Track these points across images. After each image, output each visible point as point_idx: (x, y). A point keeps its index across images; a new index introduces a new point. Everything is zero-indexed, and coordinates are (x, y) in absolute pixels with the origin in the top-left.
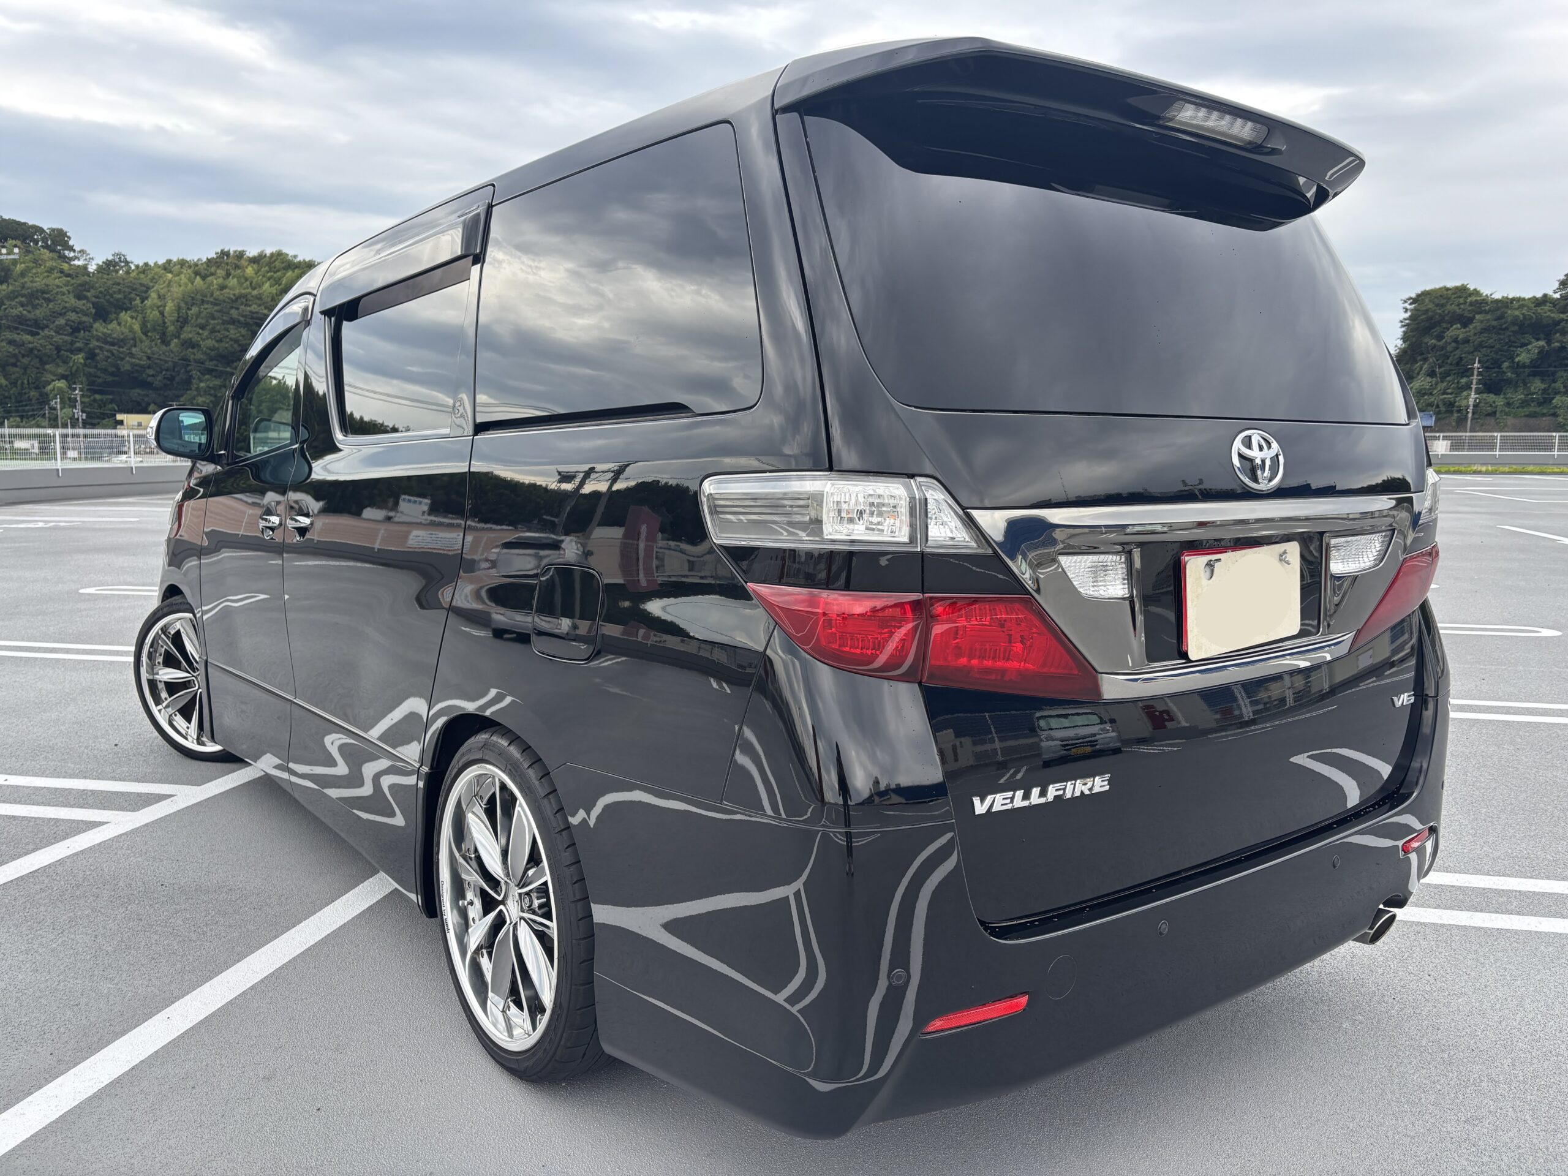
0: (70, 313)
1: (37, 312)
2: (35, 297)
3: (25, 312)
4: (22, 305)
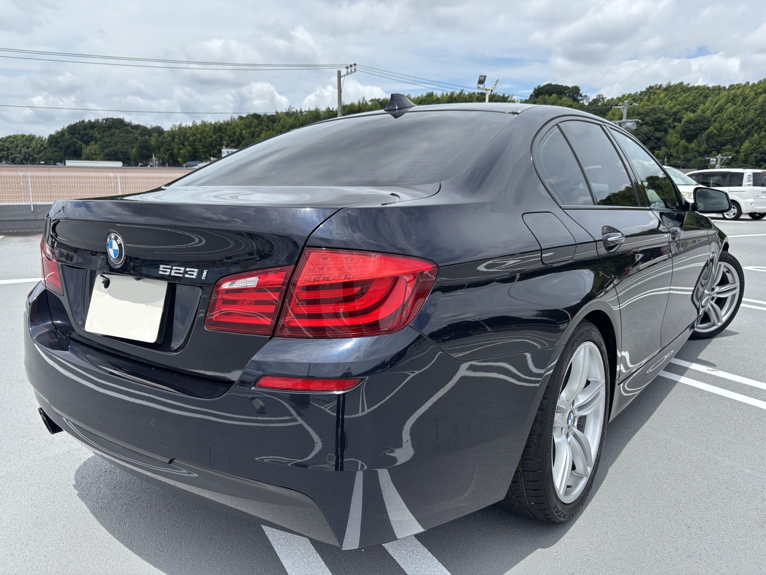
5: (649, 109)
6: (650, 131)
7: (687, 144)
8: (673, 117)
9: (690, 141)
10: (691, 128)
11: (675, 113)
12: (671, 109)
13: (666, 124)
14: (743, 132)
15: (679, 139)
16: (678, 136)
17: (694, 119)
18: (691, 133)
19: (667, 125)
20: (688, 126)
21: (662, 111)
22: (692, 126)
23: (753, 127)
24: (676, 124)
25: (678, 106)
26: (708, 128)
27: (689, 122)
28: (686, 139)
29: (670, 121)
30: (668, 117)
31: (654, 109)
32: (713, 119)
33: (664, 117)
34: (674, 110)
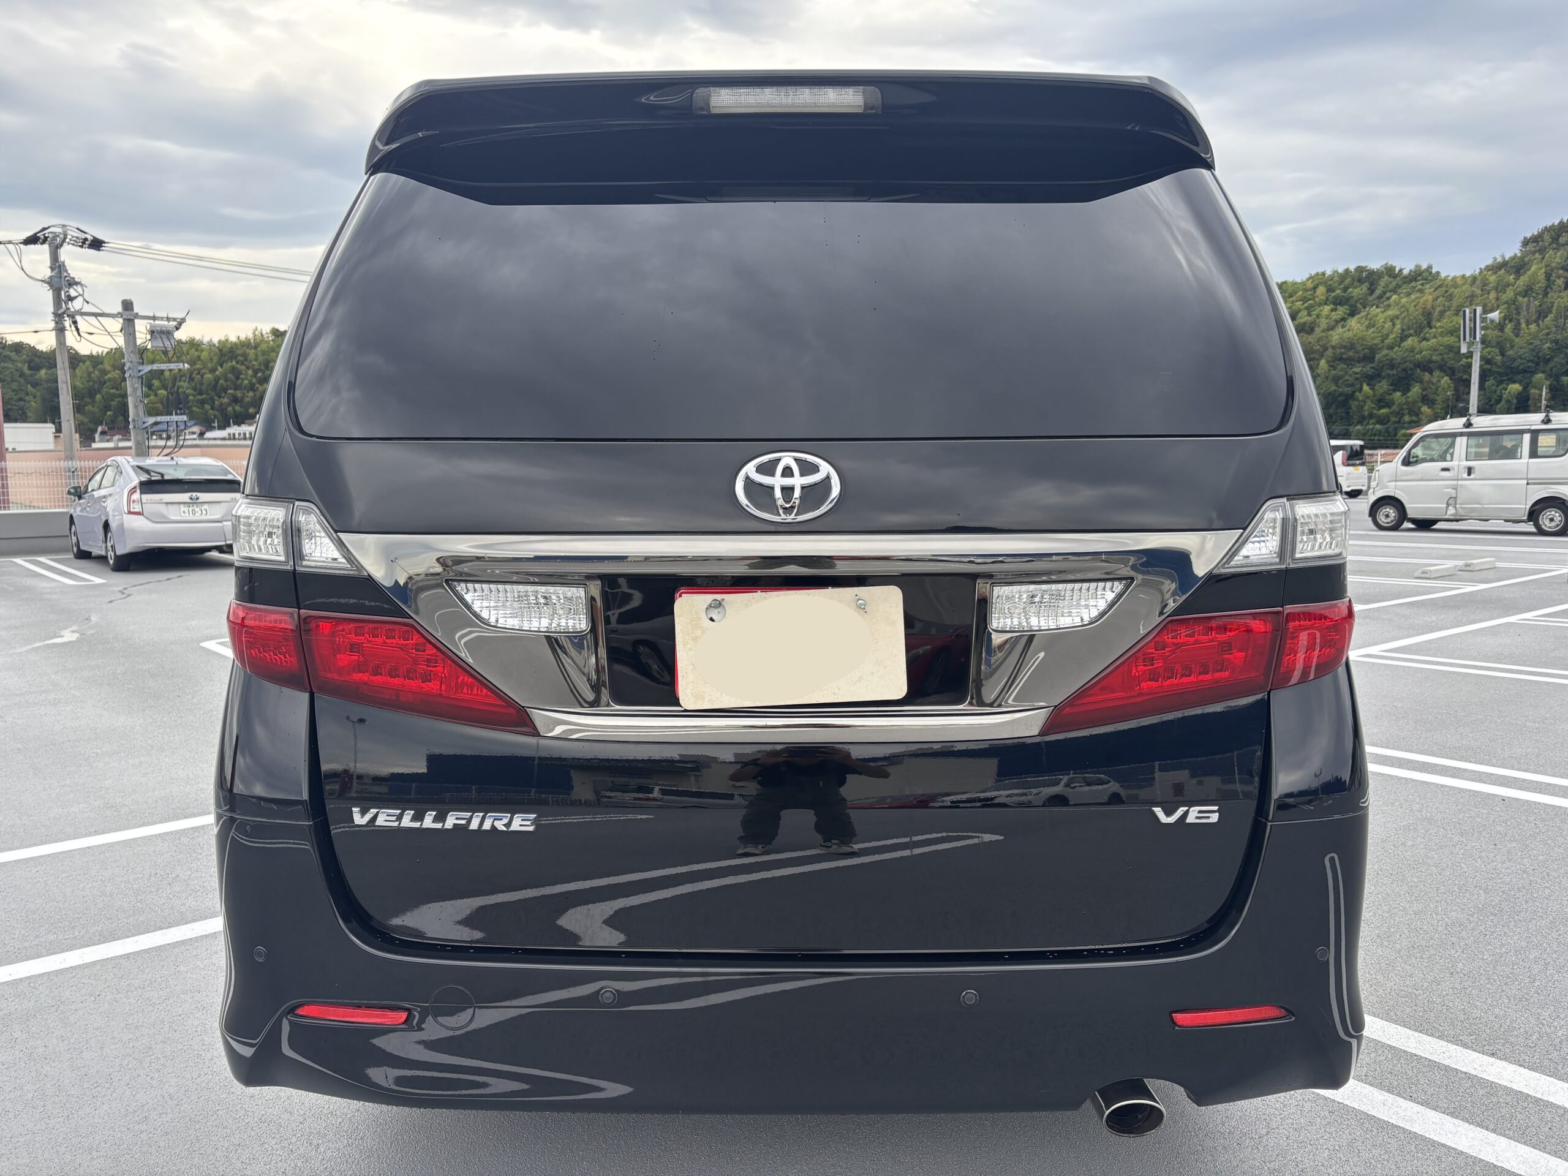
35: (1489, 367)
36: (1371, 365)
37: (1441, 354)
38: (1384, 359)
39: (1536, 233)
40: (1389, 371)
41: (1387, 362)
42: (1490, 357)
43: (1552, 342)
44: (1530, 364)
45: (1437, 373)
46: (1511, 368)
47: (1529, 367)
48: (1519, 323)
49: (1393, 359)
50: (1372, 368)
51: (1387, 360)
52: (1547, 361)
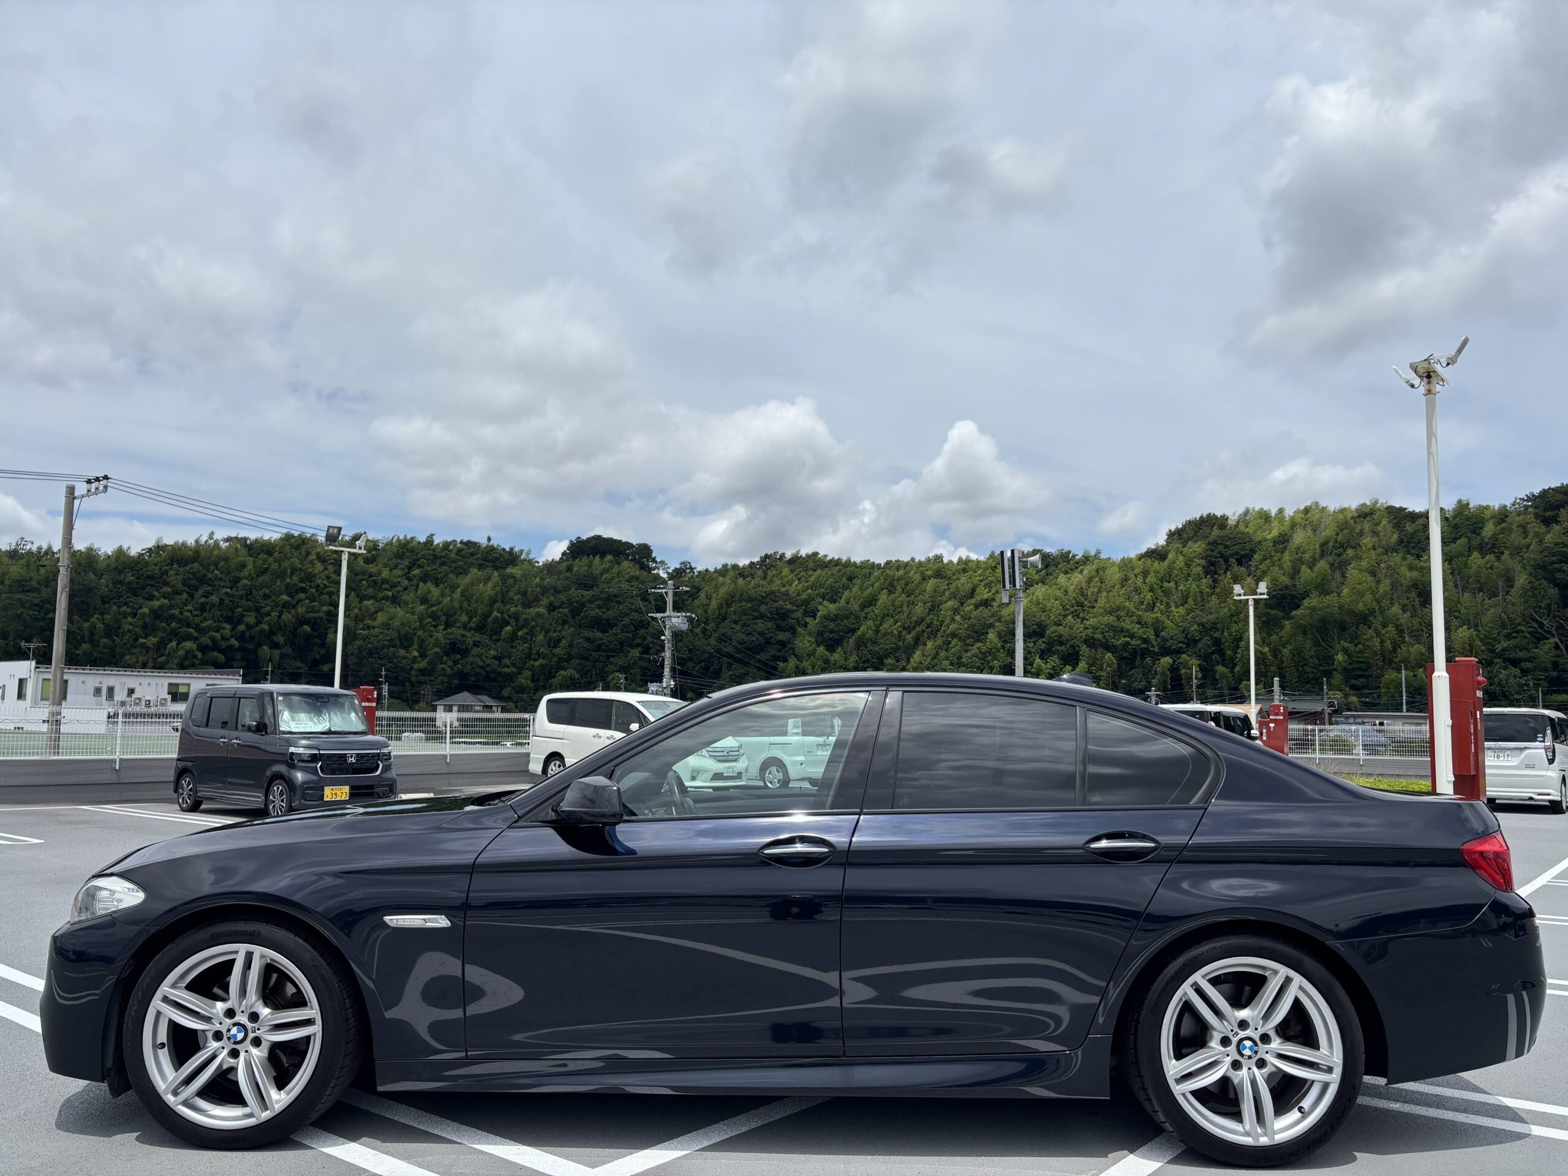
0: (634, 613)
1: (610, 613)
2: (609, 600)
3: (600, 614)
4: (599, 607)
5: (765, 592)
6: (769, 629)
7: (827, 653)
8: (804, 607)
9: (831, 648)
10: (830, 627)
11: (806, 602)
12: (799, 594)
13: (792, 619)
14: (909, 638)
15: (814, 646)
16: (813, 640)
17: (835, 613)
18: (831, 635)
19: (795, 621)
20: (826, 624)
21: (784, 597)
22: (832, 625)
23: (923, 631)
24: (808, 620)
25: (810, 591)
26: (859, 629)
27: (827, 618)
28: (824, 646)
29: (799, 614)
30: (795, 608)
31: (772, 593)
32: (863, 614)
33: (789, 606)
34: (804, 596)
35: (1146, 646)
36: (1043, 640)
37: (1103, 633)
38: (1053, 635)
39: (1180, 526)
40: (1058, 647)
41: (1056, 638)
42: (1145, 636)
43: (1199, 625)
44: (1181, 645)
45: (1100, 650)
46: (1166, 648)
47: (1181, 648)
48: (1168, 604)
49: (1061, 636)
50: (1043, 642)
51: (1056, 636)
52: (1195, 642)
